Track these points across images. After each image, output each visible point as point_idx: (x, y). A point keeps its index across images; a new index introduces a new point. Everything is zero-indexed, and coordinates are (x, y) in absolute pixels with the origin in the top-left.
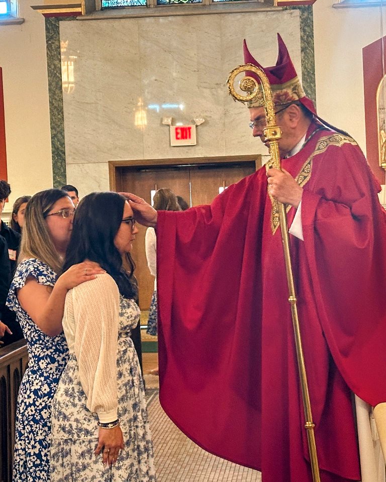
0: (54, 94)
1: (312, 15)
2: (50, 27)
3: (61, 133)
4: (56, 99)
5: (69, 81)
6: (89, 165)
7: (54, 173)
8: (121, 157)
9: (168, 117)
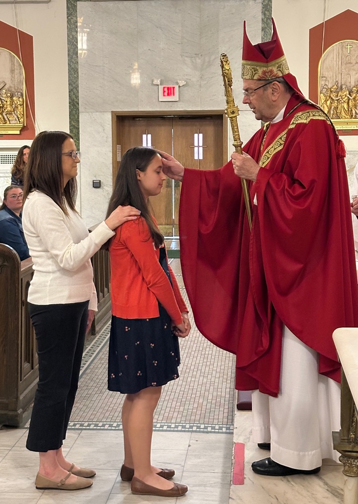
0: (72, 58)
1: (271, 2)
2: (70, 6)
3: (76, 89)
4: (73, 62)
5: (83, 48)
6: (98, 113)
7: (70, 119)
8: (121, 108)
9: (158, 79)
